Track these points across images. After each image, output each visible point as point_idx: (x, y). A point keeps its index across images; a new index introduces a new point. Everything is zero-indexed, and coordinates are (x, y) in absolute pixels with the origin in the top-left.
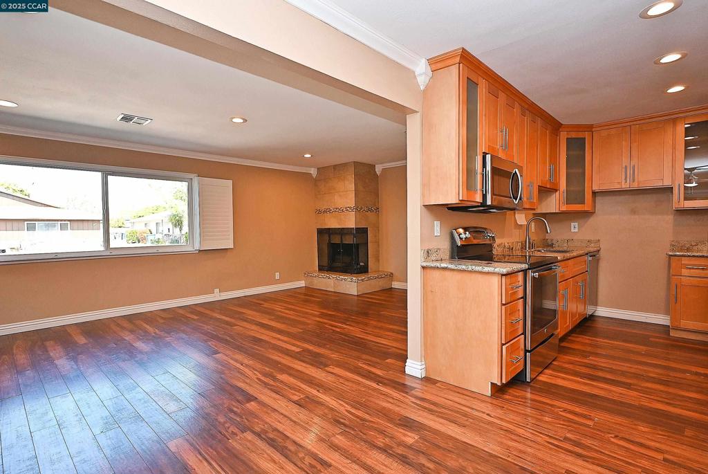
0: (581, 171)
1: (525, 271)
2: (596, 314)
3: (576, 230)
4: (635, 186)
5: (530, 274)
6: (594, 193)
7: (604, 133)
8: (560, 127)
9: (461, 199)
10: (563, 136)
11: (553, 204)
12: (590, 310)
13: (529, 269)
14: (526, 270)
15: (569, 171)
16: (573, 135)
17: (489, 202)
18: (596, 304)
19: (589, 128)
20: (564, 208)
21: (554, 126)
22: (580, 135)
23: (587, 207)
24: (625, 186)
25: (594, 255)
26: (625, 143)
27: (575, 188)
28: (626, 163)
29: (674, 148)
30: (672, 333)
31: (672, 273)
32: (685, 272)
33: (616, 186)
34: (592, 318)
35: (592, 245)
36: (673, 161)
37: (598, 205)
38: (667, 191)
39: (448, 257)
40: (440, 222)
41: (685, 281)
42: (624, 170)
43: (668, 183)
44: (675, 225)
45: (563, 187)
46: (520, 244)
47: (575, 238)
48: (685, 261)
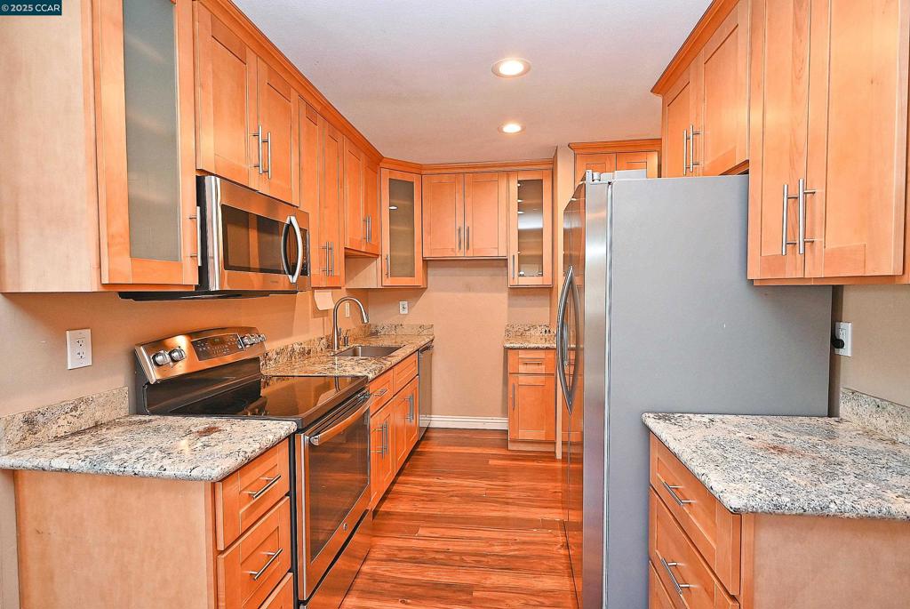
0: (409, 229)
1: (291, 438)
2: (431, 426)
3: (406, 312)
4: (470, 254)
5: (303, 439)
6: (426, 262)
7: (435, 180)
8: (381, 161)
9: (106, 281)
10: (385, 175)
11: (371, 277)
12: (424, 421)
13: (298, 431)
14: (294, 434)
15: (394, 227)
16: (398, 176)
17: (215, 285)
18: (429, 411)
19: (419, 169)
20: (388, 282)
21: (374, 159)
22: (407, 177)
23: (417, 281)
24: (460, 254)
25: (427, 348)
26: (459, 197)
27: (402, 254)
28: (460, 223)
29: (508, 210)
30: (511, 447)
31: (510, 370)
32: (522, 369)
33: (449, 254)
34: (427, 434)
35: (425, 332)
36: (508, 226)
37: (430, 278)
38: (502, 263)
39: (123, 414)
40: (89, 330)
41: (523, 380)
42: (457, 232)
43: (502, 253)
44: (509, 306)
45: (386, 251)
46: (324, 340)
47: (405, 323)
48: (522, 354)
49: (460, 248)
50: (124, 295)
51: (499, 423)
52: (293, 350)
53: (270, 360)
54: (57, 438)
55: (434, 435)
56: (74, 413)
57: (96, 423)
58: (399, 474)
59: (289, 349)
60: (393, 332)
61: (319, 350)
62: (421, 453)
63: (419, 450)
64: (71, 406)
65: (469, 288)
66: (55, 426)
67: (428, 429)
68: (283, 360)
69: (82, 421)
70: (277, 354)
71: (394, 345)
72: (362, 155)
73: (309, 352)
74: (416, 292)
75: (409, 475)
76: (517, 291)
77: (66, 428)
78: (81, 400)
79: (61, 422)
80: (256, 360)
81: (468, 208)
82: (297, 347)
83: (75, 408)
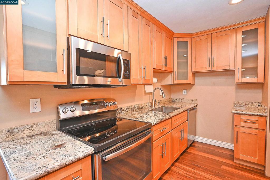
0: (185, 61)
1: (92, 156)
2: (196, 140)
3: (186, 94)
4: (214, 69)
6: (194, 74)
7: (198, 39)
8: (173, 35)
10: (175, 40)
11: (169, 80)
15: (179, 61)
16: (181, 40)
17: (72, 82)
19: (190, 36)
20: (176, 82)
21: (170, 34)
22: (185, 40)
23: (189, 81)
24: (209, 69)
25: (194, 109)
26: (209, 45)
27: (182, 71)
28: (209, 55)
29: (236, 46)
30: (235, 161)
31: (235, 124)
32: (242, 124)
33: (204, 70)
34: (193, 144)
35: (194, 102)
36: (235, 54)
37: (196, 80)
38: (232, 72)
39: (53, 129)
40: (40, 99)
41: (243, 130)
42: (208, 60)
43: (232, 67)
44: (236, 92)
45: (175, 69)
46: (149, 104)
47: (185, 98)
48: (242, 117)
49: (209, 67)
50: (55, 86)
51: (230, 146)
52: (134, 107)
53: (123, 111)
54: (23, 138)
55: (197, 145)
56: (31, 129)
57: (41, 132)
58: (176, 161)
59: (132, 107)
60: (180, 101)
61: (147, 107)
62: (188, 153)
63: (187, 151)
64: (30, 126)
65: (214, 84)
66: (22, 134)
67: (194, 141)
68: (129, 111)
69: (35, 131)
70: (127, 108)
71: (177, 107)
72: (163, 32)
73: (142, 108)
74: (189, 86)
75: (180, 163)
76: (241, 86)
77: (28, 134)
78: (34, 124)
79: (25, 132)
80: (115, 111)
81: (214, 49)
82: (136, 106)
83: (32, 127)
